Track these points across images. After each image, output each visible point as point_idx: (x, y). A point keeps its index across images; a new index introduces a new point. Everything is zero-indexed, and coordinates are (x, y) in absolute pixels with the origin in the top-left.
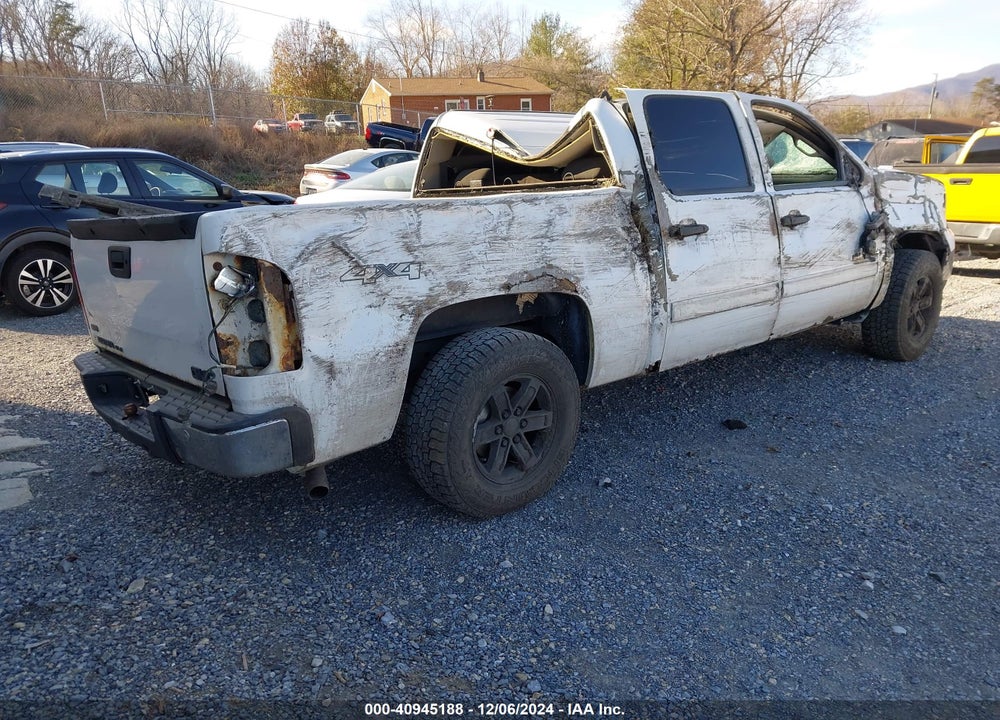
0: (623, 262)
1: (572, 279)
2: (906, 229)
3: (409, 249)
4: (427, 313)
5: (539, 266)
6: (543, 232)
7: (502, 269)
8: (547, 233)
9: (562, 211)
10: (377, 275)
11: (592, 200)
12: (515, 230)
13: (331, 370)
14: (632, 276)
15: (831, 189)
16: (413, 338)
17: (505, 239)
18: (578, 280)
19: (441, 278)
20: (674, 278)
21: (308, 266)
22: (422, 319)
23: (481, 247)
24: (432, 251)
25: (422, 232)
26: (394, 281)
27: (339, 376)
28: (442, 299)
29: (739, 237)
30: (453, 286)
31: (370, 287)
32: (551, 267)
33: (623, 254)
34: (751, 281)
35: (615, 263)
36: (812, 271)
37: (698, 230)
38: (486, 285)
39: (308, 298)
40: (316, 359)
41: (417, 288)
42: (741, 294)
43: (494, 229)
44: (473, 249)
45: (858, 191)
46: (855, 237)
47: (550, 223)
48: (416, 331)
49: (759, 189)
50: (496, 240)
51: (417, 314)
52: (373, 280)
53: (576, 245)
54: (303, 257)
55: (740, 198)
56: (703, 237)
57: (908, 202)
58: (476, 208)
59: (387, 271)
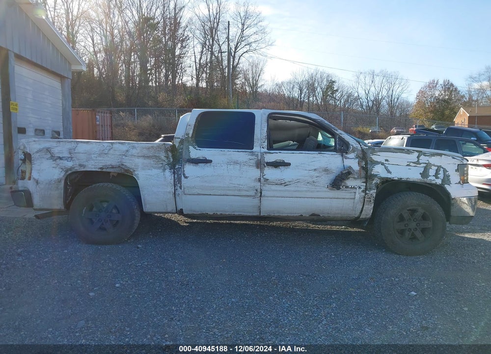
0: (159, 168)
1: (132, 170)
2: (397, 179)
3: (70, 153)
4: (70, 172)
5: (118, 164)
6: (123, 154)
7: (100, 163)
8: (125, 154)
9: (134, 147)
10: (57, 159)
11: (150, 145)
12: (111, 152)
13: (37, 182)
14: (162, 173)
15: (317, 152)
16: (64, 178)
17: (106, 154)
18: (134, 171)
19: (77, 163)
20: (186, 177)
21: (38, 154)
22: (68, 173)
23: (96, 155)
24: (77, 154)
25: (76, 149)
26: (62, 161)
27: (39, 184)
28: (76, 168)
29: (231, 167)
30: (81, 165)
31: (54, 162)
32: (123, 165)
33: (161, 165)
34: (237, 186)
35: (155, 168)
36: (287, 188)
37: (206, 161)
38: (93, 167)
39: (35, 162)
40: (34, 178)
41: (69, 164)
42: (229, 190)
43: (103, 150)
44: (93, 156)
45: (342, 156)
46: (332, 177)
47: (127, 151)
48: (65, 176)
49: (256, 149)
50: (102, 154)
51: (67, 171)
52: (55, 160)
53: (137, 159)
54: (37, 152)
55: (238, 151)
56: (208, 164)
57: (408, 165)
58: (99, 144)
59: (61, 158)
